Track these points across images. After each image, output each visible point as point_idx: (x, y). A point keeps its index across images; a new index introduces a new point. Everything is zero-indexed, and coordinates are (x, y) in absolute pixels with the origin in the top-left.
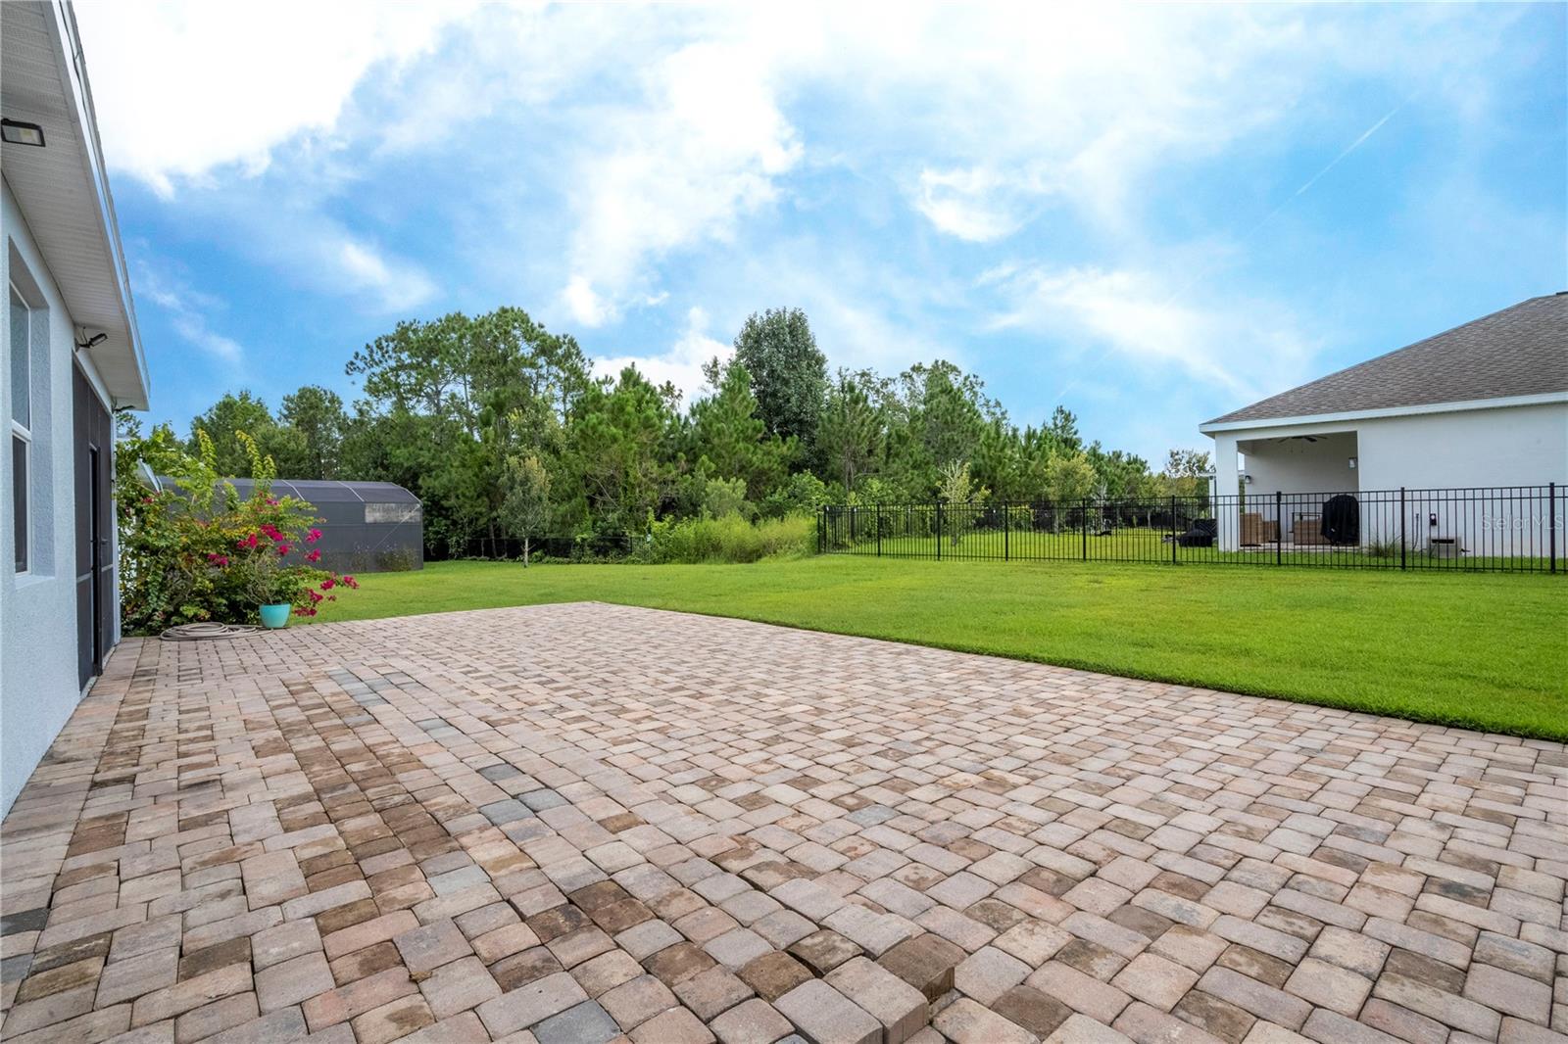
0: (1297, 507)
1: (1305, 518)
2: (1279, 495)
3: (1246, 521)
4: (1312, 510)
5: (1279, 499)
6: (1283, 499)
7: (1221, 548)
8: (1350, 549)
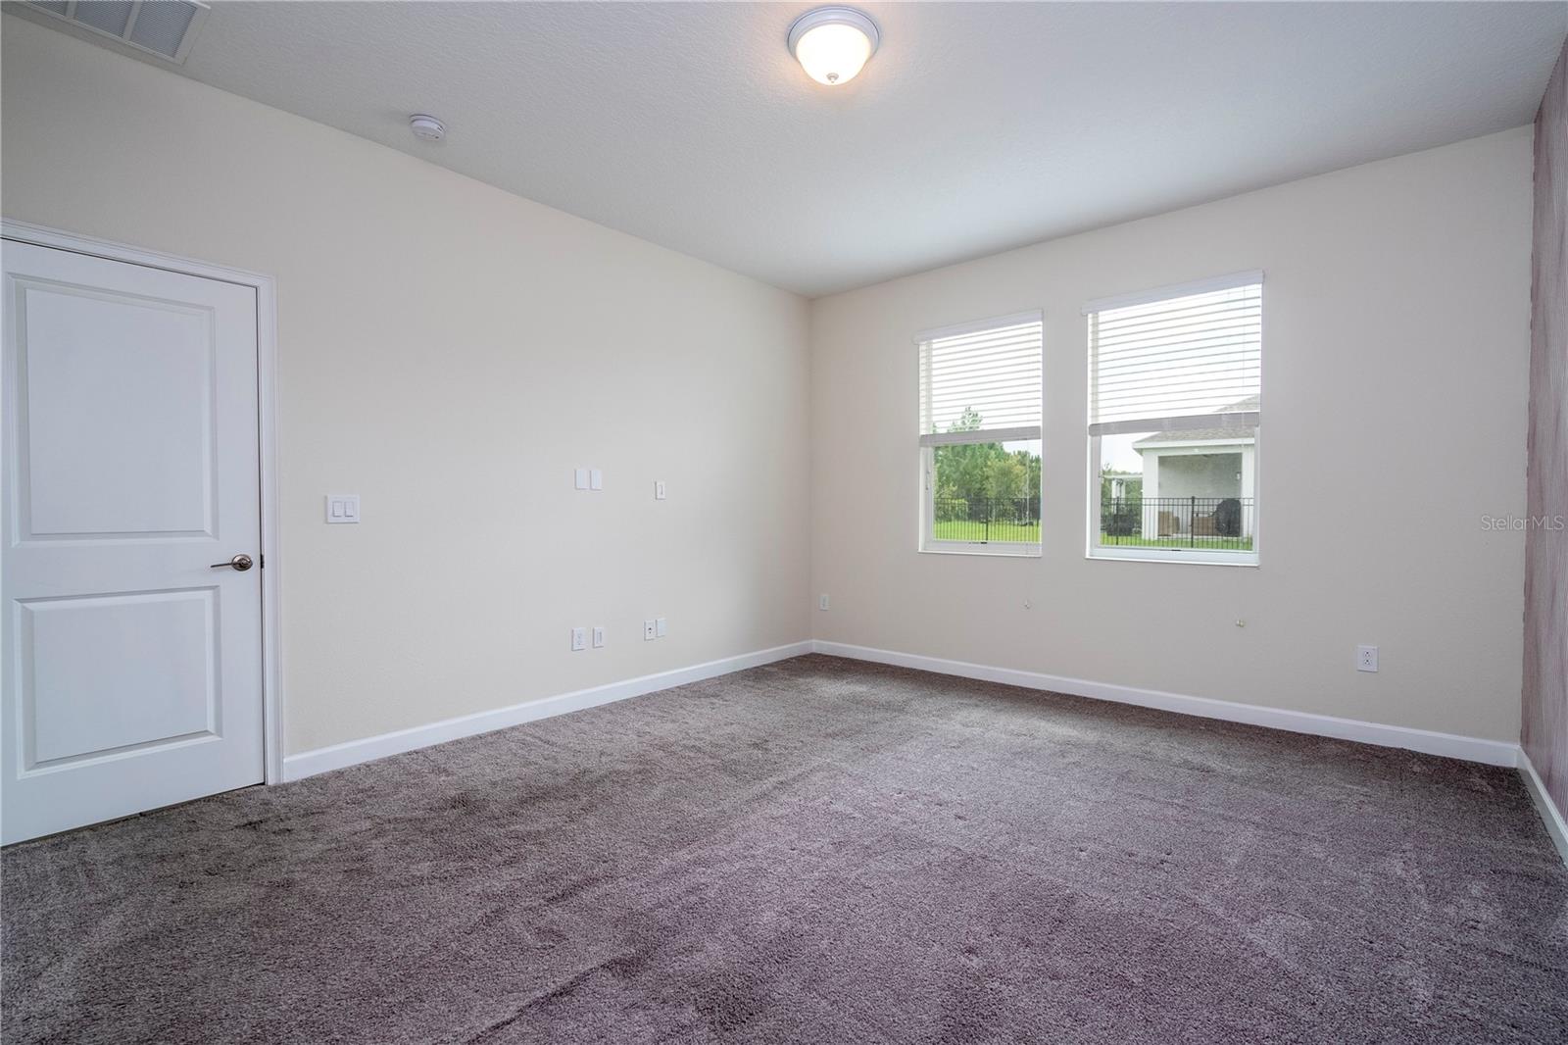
0: (1206, 507)
1: (1200, 515)
2: (1193, 499)
3: (1163, 517)
4: (1206, 510)
5: (1193, 502)
6: (1196, 502)
7: (1143, 537)
8: (1235, 538)
